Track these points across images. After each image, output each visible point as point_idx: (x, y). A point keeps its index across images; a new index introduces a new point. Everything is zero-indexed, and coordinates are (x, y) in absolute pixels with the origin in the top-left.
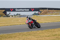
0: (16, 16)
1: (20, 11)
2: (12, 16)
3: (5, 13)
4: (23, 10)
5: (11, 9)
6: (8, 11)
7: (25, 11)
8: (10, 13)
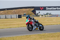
0: (46, 15)
1: (51, 10)
2: (42, 15)
3: (34, 12)
4: (55, 9)
5: (41, 7)
6: (38, 10)
7: (57, 10)
8: (39, 12)
